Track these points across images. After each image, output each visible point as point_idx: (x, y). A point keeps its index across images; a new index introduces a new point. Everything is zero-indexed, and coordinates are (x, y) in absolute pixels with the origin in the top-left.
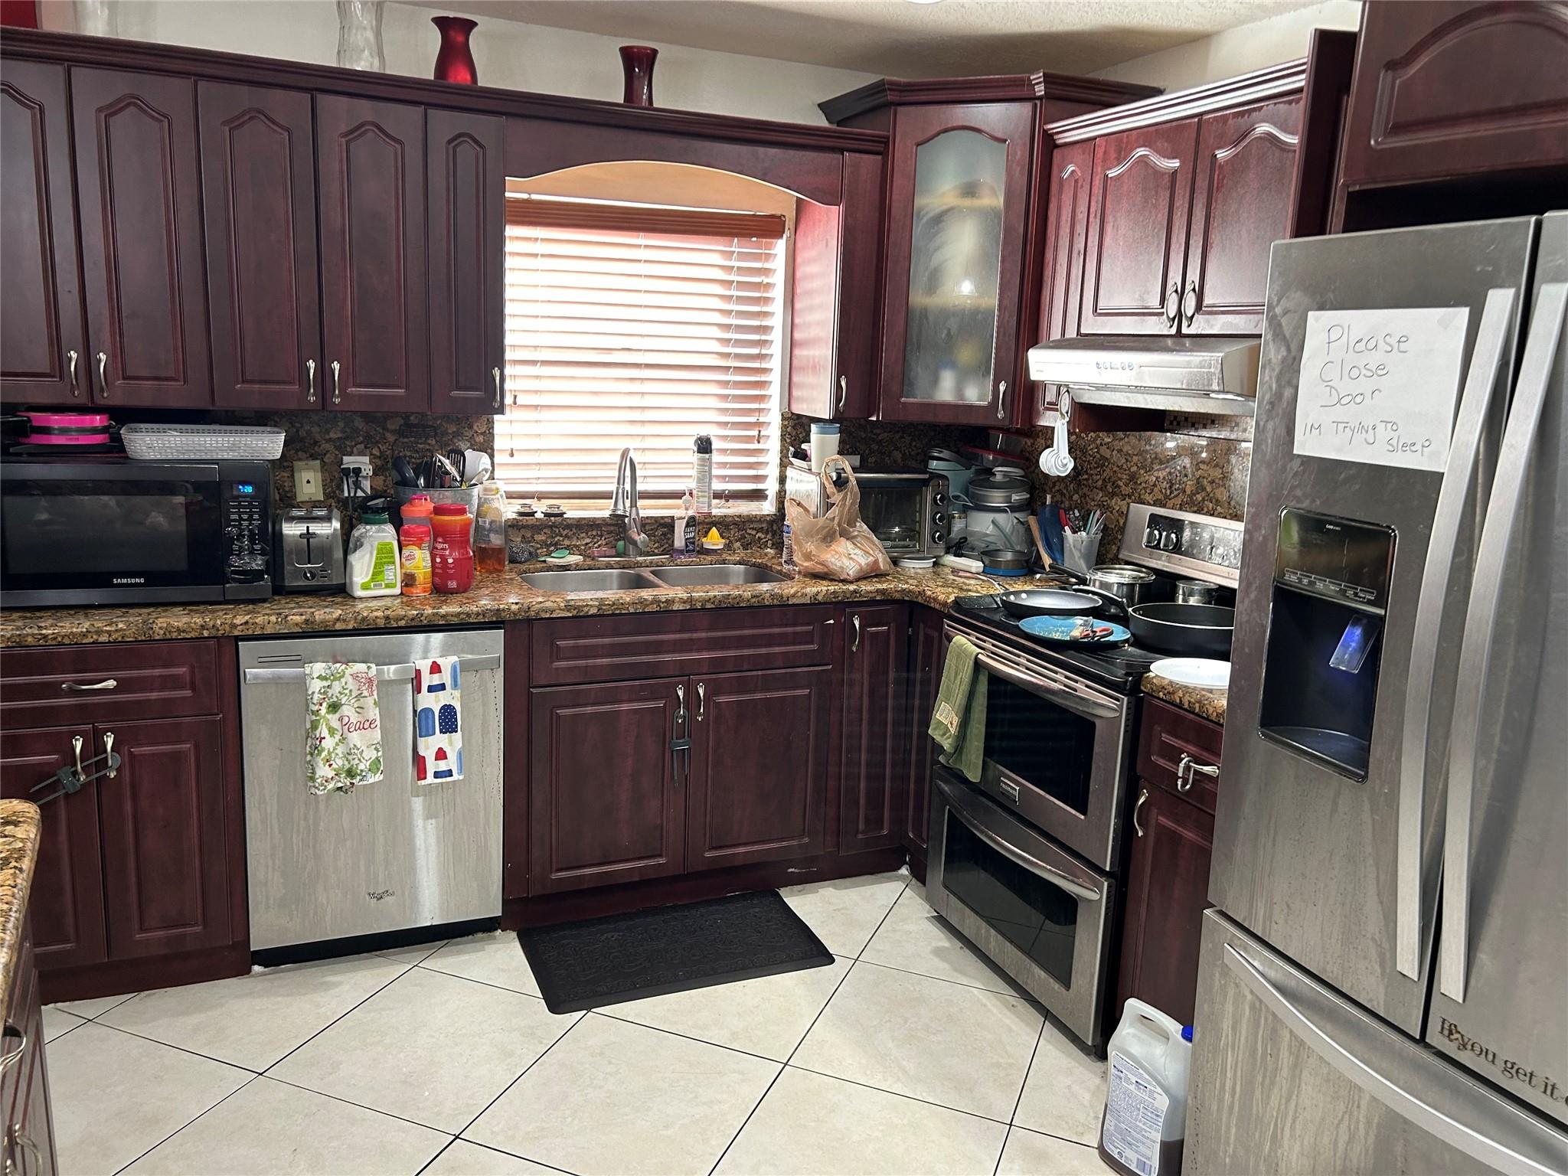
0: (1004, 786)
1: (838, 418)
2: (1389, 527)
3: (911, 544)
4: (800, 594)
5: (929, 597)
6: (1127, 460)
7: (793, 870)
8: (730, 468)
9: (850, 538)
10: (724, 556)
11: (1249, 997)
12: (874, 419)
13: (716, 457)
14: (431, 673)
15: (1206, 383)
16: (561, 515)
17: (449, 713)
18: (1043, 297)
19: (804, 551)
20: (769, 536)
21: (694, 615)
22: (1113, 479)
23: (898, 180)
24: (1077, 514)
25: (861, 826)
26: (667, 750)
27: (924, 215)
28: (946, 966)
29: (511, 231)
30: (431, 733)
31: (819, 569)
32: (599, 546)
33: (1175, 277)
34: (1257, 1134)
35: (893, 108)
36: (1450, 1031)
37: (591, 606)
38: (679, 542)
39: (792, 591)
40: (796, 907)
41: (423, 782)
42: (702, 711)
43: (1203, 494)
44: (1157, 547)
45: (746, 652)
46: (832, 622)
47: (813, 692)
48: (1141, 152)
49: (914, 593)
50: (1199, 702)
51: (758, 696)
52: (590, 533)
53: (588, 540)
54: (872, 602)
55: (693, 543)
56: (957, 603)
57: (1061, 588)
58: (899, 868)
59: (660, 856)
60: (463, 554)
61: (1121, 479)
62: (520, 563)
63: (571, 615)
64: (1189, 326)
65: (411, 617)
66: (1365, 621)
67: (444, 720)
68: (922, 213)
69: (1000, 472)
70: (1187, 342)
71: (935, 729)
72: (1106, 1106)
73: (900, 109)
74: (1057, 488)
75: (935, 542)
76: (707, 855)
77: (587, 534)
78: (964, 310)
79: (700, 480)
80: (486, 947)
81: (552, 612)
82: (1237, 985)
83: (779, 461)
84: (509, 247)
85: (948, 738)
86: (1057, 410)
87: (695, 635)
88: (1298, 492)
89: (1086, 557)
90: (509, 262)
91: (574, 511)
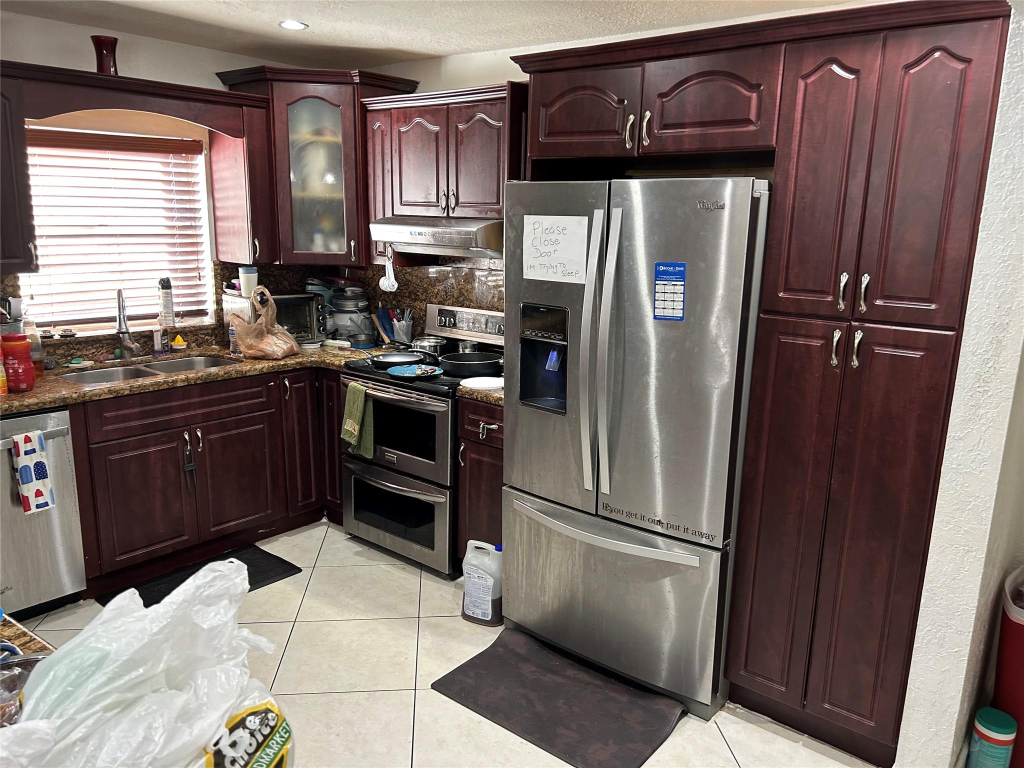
0: (388, 457)
1: (255, 263)
2: (565, 308)
3: (306, 335)
4: (252, 369)
5: (329, 363)
6: (421, 281)
7: (261, 531)
8: (183, 297)
9: (274, 334)
10: (188, 352)
11: (526, 520)
12: (278, 263)
13: (174, 291)
14: (25, 443)
15: (469, 243)
16: (73, 336)
17: (41, 467)
18: (370, 195)
19: (245, 344)
20: (213, 338)
21: (190, 388)
22: (414, 292)
23: (278, 125)
24: (399, 312)
25: (300, 498)
26: (181, 472)
27: (297, 145)
28: (364, 559)
29: (30, 150)
30: (30, 481)
31: (259, 354)
32: (102, 353)
33: (443, 187)
34: (535, 579)
35: (270, 82)
36: (606, 507)
37: (125, 389)
38: (158, 346)
39: (248, 368)
40: (269, 550)
41: (29, 513)
42: (201, 445)
43: (463, 297)
44: (445, 326)
45: (224, 407)
46: (272, 384)
47: (265, 425)
48: (418, 120)
49: (318, 362)
50: (486, 396)
51: (233, 432)
52: (94, 346)
53: (94, 351)
54: (295, 370)
55: (167, 346)
56: (346, 364)
57: (398, 352)
58: (321, 519)
59: (184, 535)
60: (27, 366)
61: (418, 291)
62: (51, 369)
63: (112, 396)
64: (453, 213)
65: (5, 409)
66: (557, 349)
67: (37, 472)
68: (294, 145)
69: (349, 291)
70: (453, 221)
71: (344, 435)
72: (464, 593)
73: (274, 83)
74: (383, 298)
75: (320, 333)
76: (212, 530)
77: (92, 346)
78: (326, 200)
79: (165, 306)
80: (77, 611)
81: (100, 396)
82: (520, 516)
83: (215, 291)
84: (31, 161)
85: (353, 438)
86: (385, 256)
87: (192, 401)
88: (527, 295)
89: (406, 334)
90: (31, 171)
91: (81, 332)
